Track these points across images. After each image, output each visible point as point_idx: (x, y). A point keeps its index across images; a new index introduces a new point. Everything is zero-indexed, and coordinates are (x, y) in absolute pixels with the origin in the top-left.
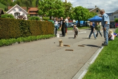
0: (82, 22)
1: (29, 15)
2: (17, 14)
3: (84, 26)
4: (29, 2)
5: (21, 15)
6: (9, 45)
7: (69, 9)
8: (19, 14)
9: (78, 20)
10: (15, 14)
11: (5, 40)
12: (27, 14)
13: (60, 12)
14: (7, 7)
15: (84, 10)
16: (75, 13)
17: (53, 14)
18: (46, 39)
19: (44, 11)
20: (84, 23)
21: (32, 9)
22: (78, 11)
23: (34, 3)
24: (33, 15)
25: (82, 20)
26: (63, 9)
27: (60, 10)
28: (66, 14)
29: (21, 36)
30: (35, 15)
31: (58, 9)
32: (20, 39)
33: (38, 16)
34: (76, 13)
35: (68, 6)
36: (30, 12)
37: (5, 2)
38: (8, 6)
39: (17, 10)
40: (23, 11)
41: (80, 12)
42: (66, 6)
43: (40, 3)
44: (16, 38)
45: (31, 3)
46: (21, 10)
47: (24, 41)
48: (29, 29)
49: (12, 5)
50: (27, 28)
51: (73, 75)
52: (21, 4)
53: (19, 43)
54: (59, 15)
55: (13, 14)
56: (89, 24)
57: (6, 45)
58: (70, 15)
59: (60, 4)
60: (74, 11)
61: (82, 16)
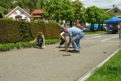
0: (96, 26)
1: (33, 19)
2: (18, 17)
3: (99, 30)
4: (33, 3)
5: (23, 18)
6: (7, 50)
7: (79, 10)
8: (21, 17)
9: (91, 23)
10: (16, 17)
11: (1, 45)
12: (30, 18)
13: (68, 13)
14: (6, 10)
15: (98, 10)
16: (87, 15)
17: (60, 16)
18: (51, 44)
19: (49, 12)
20: (99, 26)
21: (36, 12)
22: (90, 12)
23: (38, 4)
24: (37, 18)
25: (96, 23)
26: (72, 10)
27: (68, 11)
28: (76, 16)
29: (21, 40)
30: (40, 18)
31: (66, 10)
32: (20, 44)
33: (44, 20)
34: (89, 15)
35: (78, 6)
36: (34, 15)
37: (4, 4)
38: (7, 8)
39: (18, 13)
40: (26, 14)
41: (94, 12)
42: (76, 6)
43: (45, 3)
44: (15, 43)
45: (35, 4)
46: (22, 13)
47: (25, 47)
48: (29, 32)
49: (13, 7)
50: (28, 31)
51: (75, 79)
52: (23, 5)
53: (18, 48)
54: (67, 17)
55: (14, 18)
56: (106, 28)
57: (2, 50)
58: (81, 16)
59: (68, 4)
60: (86, 13)
61: (96, 17)
